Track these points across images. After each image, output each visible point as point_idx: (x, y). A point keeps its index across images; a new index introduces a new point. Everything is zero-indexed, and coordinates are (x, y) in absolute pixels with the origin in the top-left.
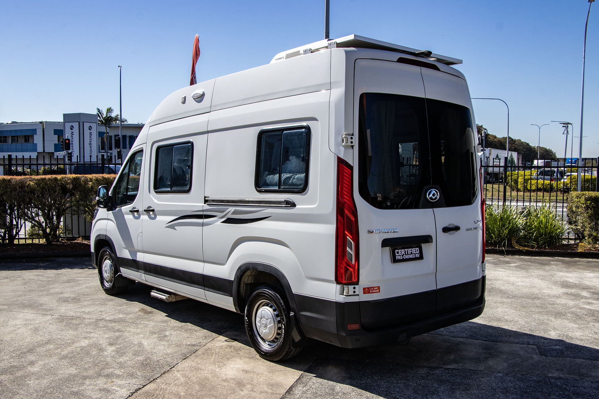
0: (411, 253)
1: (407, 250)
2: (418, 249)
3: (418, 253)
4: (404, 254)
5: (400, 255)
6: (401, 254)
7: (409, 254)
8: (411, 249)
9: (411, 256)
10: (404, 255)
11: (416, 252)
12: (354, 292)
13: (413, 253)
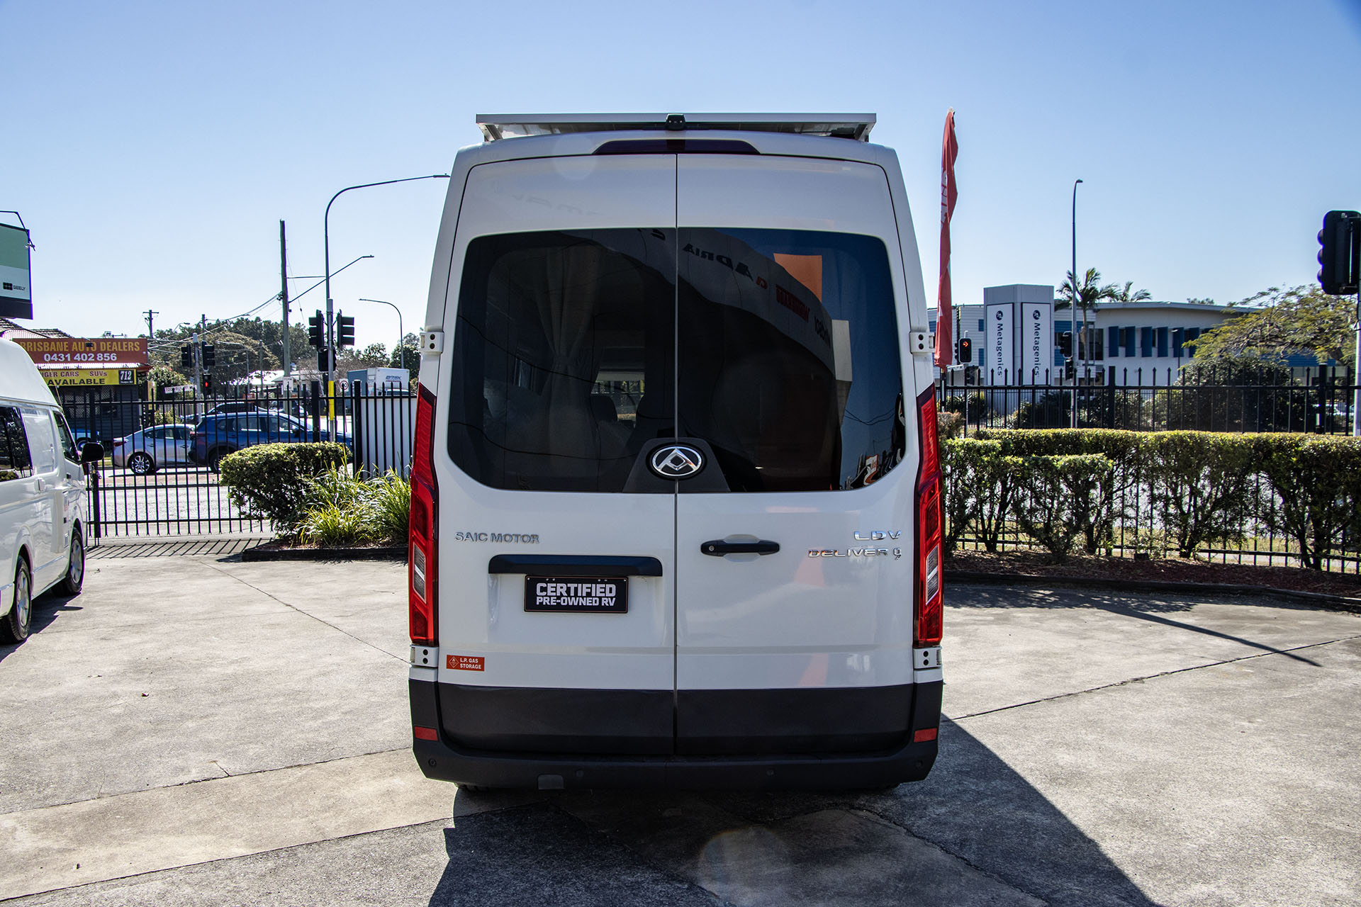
0: (589, 595)
1: (576, 585)
2: (613, 587)
3: (612, 598)
4: (565, 594)
5: (550, 597)
6: (554, 594)
7: (579, 594)
8: (589, 585)
9: (587, 602)
10: (562, 595)
11: (605, 592)
12: (425, 661)
13: (593, 594)
